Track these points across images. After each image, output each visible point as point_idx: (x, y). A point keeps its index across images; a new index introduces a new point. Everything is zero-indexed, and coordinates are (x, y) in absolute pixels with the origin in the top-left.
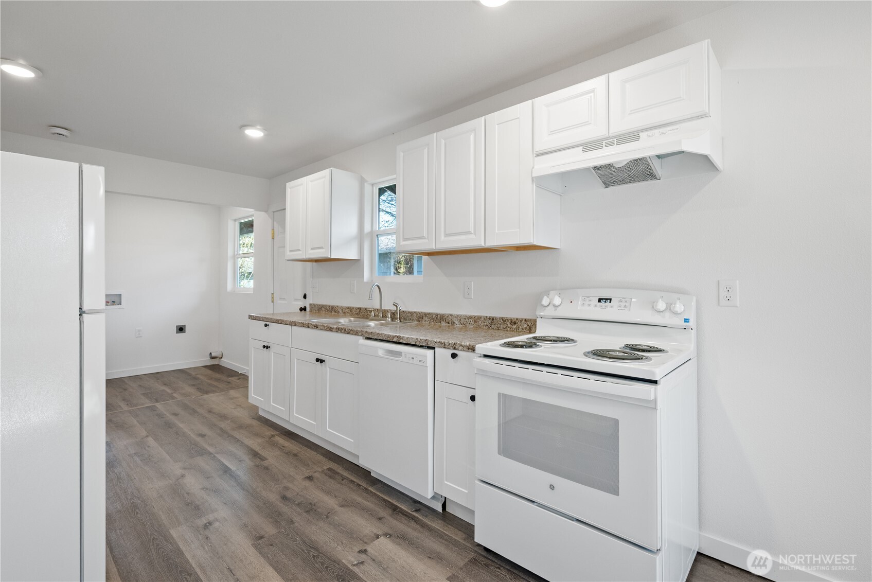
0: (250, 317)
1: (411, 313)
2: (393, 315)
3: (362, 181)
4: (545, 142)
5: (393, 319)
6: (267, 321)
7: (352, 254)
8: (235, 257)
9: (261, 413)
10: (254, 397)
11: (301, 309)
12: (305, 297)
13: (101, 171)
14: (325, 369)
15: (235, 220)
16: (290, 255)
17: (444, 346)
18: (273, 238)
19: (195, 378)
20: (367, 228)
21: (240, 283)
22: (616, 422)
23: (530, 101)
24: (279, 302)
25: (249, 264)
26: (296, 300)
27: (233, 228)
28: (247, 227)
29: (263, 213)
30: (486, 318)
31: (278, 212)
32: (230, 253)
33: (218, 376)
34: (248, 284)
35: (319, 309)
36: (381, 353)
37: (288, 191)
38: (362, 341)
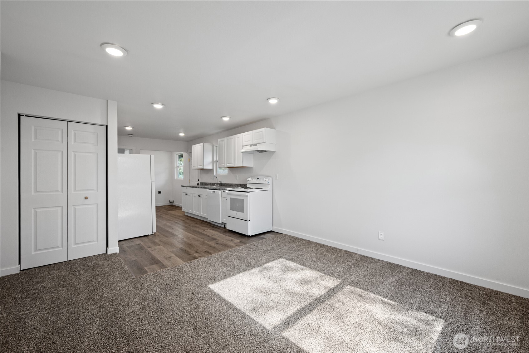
0: (182, 186)
1: (225, 184)
2: (220, 184)
3: (213, 146)
4: (244, 144)
5: (220, 185)
6: (186, 187)
7: (210, 167)
8: (177, 167)
9: (186, 214)
10: (183, 209)
11: (198, 184)
12: (199, 180)
13: (153, 155)
14: (201, 198)
15: (177, 154)
16: (193, 167)
17: (223, 189)
18: (189, 161)
19: (165, 208)
20: (215, 159)
21: (179, 176)
22: (244, 200)
23: (241, 134)
24: (192, 182)
25: (182, 169)
26: (196, 181)
27: (176, 157)
28: (181, 156)
29: (186, 153)
30: (240, 184)
31: (190, 153)
32: (175, 166)
33: (172, 207)
34: (181, 177)
35: (202, 184)
36: (211, 192)
37: (192, 148)
38: (208, 190)
